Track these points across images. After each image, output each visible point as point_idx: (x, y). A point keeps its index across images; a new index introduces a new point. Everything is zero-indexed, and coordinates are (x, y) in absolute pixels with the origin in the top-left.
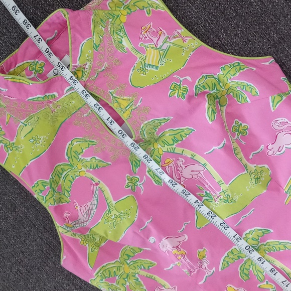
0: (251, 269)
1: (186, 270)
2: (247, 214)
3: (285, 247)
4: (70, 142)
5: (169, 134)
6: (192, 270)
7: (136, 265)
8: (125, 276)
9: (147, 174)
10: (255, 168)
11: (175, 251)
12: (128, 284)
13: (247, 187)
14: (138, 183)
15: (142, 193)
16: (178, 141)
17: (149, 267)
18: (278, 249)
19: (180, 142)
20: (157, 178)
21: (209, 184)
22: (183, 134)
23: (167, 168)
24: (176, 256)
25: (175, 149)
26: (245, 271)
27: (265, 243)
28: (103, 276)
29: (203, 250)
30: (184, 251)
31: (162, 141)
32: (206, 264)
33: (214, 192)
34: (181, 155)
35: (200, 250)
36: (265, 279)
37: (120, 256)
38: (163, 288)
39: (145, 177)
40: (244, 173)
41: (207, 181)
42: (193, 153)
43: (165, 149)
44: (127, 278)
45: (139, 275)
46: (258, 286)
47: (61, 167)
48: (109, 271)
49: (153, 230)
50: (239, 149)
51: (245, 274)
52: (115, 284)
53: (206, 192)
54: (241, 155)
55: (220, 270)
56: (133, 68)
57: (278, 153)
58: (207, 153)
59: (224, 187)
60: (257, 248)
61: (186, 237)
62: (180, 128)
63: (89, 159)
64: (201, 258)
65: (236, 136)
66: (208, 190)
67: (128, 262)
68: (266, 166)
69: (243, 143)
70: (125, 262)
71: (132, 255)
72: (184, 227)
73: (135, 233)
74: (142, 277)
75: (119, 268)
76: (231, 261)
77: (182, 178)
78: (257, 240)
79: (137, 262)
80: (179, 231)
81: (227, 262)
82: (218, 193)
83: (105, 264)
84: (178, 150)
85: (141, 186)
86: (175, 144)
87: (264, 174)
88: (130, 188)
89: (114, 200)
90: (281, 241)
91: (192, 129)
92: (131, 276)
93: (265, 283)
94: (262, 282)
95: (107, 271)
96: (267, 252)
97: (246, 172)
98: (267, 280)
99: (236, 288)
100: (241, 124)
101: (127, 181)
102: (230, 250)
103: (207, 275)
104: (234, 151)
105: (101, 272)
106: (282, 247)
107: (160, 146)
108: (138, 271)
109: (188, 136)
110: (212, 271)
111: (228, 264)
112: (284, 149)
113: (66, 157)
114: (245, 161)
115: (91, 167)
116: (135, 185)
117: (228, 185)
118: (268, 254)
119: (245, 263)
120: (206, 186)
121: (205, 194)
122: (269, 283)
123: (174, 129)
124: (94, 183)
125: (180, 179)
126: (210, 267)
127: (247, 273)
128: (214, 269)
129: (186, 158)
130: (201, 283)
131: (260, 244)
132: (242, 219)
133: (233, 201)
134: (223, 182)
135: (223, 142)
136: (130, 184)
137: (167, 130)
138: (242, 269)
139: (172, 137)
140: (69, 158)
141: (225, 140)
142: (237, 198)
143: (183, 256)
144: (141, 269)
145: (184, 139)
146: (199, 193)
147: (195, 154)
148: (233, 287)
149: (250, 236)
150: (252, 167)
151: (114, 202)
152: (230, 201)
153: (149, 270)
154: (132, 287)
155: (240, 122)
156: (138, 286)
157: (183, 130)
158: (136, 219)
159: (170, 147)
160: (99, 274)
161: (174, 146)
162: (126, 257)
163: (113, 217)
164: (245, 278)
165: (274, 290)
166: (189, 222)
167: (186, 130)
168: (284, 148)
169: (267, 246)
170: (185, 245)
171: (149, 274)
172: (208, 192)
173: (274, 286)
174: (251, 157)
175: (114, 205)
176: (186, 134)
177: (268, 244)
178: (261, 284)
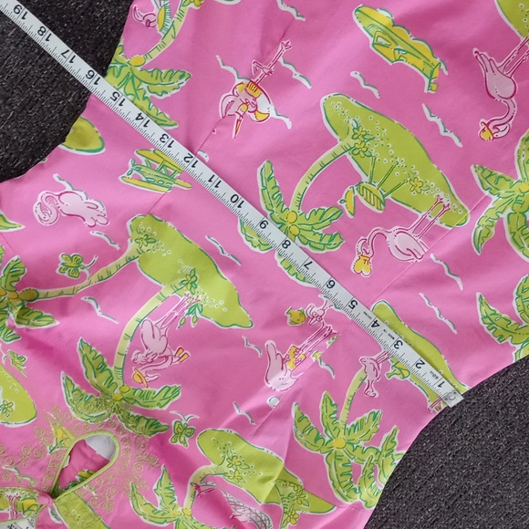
0: (320, 231)
1: (328, 343)
2: (218, 246)
3: (269, 179)
4: (142, 517)
5: (93, 378)
6: (327, 332)
7: (332, 427)
8: (350, 448)
9: (165, 408)
10: (134, 242)
11: (290, 365)
12: (362, 444)
13: (164, 255)
14: (183, 423)
15: (198, 417)
16: (103, 364)
17: (332, 405)
18: (276, 189)
19: (105, 360)
20: (169, 394)
21: (171, 311)
22: (91, 356)
23: (150, 379)
24: (298, 363)
25: (116, 368)
26: (325, 241)
27: (269, 212)
28: (350, 488)
29: (289, 316)
30: (291, 349)
31: (108, 387)
32: (315, 309)
33: (182, 303)
34: (127, 357)
35: (288, 321)
36: (337, 206)
37: (319, 452)
38: (366, 381)
39: (171, 412)
40: (138, 264)
42: (122, 338)
43: (120, 382)
44: (353, 444)
45: (348, 422)
46: (351, 217)
48: (341, 475)
50: (102, 272)
51: (331, 240)
52: (363, 466)
53: (188, 314)
54: (112, 267)
56: (6, 425)
57: (100, 208)
58: (114, 321)
59: (167, 291)
60: (278, 226)
61: (269, 342)
62: (81, 361)
63: (159, 499)
64: (303, 319)
65: (85, 270)
66: (183, 312)
67: (327, 439)
68: (129, 223)
69: (95, 259)
70: (329, 445)
71: (314, 432)
72: (252, 346)
74: (350, 418)
75: (338, 458)
77: (166, 354)
79: (326, 424)
80: (260, 354)
82: (181, 299)
83: (331, 482)
84: (119, 361)
85: (186, 417)
86: (108, 367)
87: (142, 227)
88: (187, 439)
89: (210, 464)
90: (260, 187)
91: (79, 342)
92: (351, 437)
93: (344, 205)
94: (341, 210)
95: (341, 479)
96: (285, 207)
97: (136, 261)
98: (338, 202)
99: (357, 258)
100: (63, 264)
101: (178, 443)
102: (286, 271)
103: (333, 307)
104: (102, 279)
105: (341, 490)
106: (271, 184)
107: (117, 391)
108: (341, 425)
109: (93, 348)
110: (325, 299)
112: (92, 201)
114: (122, 260)
115: (171, 497)
116: (185, 429)
117: (162, 285)
118: (288, 205)
119: (309, 242)
120: (176, 314)
121: (191, 316)
122: (343, 198)
123: (84, 371)
125: (167, 357)
126: (319, 302)
127: (328, 238)
128: (321, 296)
129: (131, 349)
132: (226, 255)
133: (193, 274)
134: (158, 293)
135: (87, 300)
136: (182, 439)
137: (88, 381)
138: (322, 247)
139: (98, 372)
141: (83, 298)
142: (187, 268)
143: (297, 351)
144: (337, 418)
145: (99, 353)
146: (192, 324)
147: (123, 335)
148: (354, 261)
149: (256, 239)
150: (132, 247)
151: (213, 465)
152: (194, 279)
153: (339, 405)
154: (367, 437)
155: (60, 266)
156: (364, 427)
157: (84, 356)
158: (234, 432)
159: (114, 375)
160: (345, 494)
161: (112, 369)
162: (320, 442)
163: (231, 469)
164: (337, 240)
165: (355, 188)
166: (244, 338)
167: (84, 352)
168: (89, 201)
169: (274, 209)
170: (282, 347)
171: (346, 405)
172: (186, 311)
173: (348, 188)
174: (117, 247)
175: (215, 465)
176: (91, 351)
177: (270, 207)
178: (347, 211)
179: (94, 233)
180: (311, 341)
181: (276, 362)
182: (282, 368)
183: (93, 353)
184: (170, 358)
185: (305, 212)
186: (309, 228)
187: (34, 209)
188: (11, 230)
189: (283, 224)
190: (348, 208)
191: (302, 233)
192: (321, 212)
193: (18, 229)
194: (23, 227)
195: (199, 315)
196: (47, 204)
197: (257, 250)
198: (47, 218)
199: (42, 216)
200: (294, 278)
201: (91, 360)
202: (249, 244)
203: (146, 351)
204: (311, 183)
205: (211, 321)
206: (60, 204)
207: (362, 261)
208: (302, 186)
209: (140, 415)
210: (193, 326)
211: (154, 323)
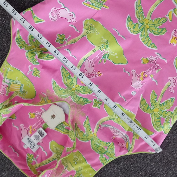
0: (158, 27)
1: (157, 72)
2: (117, 32)
3: (139, 6)
5: (65, 81)
6: (157, 67)
7: (154, 104)
8: (161, 112)
9: (91, 94)
10: (85, 29)
11: (141, 79)
12: (166, 110)
13: (97, 34)
14: (97, 100)
16: (70, 76)
17: (155, 95)
18: (142, 10)
19: (70, 75)
21: (97, 56)
22: (65, 73)
24: (144, 78)
25: (74, 78)
26: (159, 31)
27: (138, 19)
28: (160, 126)
29: (142, 60)
30: (142, 73)
31: (71, 85)
32: (153, 58)
33: (102, 53)
35: (142, 62)
37: (148, 113)
38: (170, 86)
39: (93, 95)
40: (87, 37)
41: (95, 58)
43: (75, 83)
44: (162, 110)
45: (161, 102)
47: (93, 145)
48: (156, 122)
49: (126, 93)
50: (72, 40)
51: (162, 31)
52: (165, 119)
53: (103, 58)
54: (76, 39)
55: (157, 49)
57: (74, 16)
58: (76, 59)
59: (97, 49)
60: (141, 25)
61: (133, 70)
62: (61, 74)
63: (85, 129)
64: (147, 62)
65: (66, 41)
66: (101, 57)
67: (152, 108)
68: (84, 22)
69: (70, 36)
70: (152, 111)
71: (147, 106)
72: (126, 72)
73: (127, 105)
74: (162, 101)
75: (155, 115)
76: (150, 41)
77: (93, 73)
78: (135, 25)
79: (152, 103)
80: (129, 75)
81: (151, 44)
82: (102, 52)
83: (152, 124)
85: (99, 98)
86: (72, 77)
87: (88, 23)
88: (100, 106)
89: (107, 116)
90: (135, 9)
91: (61, 67)
92: (162, 107)
93: (168, 17)
94: (167, 19)
95: (156, 123)
96: (144, 17)
97: (86, 36)
98: (166, 16)
99: (172, 38)
100: (58, 38)
101: (96, 107)
102: (143, 43)
103: (160, 58)
104: (73, 43)
105: (156, 127)
106: (140, 8)
107: (74, 87)
108: (158, 103)
109: (66, 70)
110: (157, 54)
111: (152, 44)
112: (71, 13)
113: (87, 142)
114: (80, 36)
115: (89, 128)
116: (98, 102)
117: (95, 46)
118: (146, 16)
119: (153, 31)
120: (99, 58)
121: (104, 59)
122: (168, 14)
123: (62, 78)
124: (99, 128)
125: (94, 75)
126: (155, 55)
127: (161, 30)
128: (156, 53)
130: (166, 61)
131: (139, 23)
132: (120, 35)
133: (107, 42)
134: (93, 49)
136: (98, 106)
137: (63, 82)
138: (158, 33)
139: (67, 79)
140: (87, 140)
141: (65, 49)
142: (105, 40)
143: (144, 73)
144: (157, 100)
145: (68, 72)
146: (104, 62)
147: (78, 65)
148: (170, 39)
149: (132, 29)
150: (84, 31)
151: (109, 116)
152: (107, 44)
153: (158, 95)
154: (168, 108)
155: (57, 39)
156: (168, 104)
157: (63, 73)
158: (118, 104)
159: (73, 80)
160: (158, 129)
161: (73, 78)
162: (149, 109)
164: (164, 31)
165: (173, 10)
166: (123, 69)
167: (63, 71)
168: (70, 12)
169: (140, 18)
170: (138, 72)
171: (161, 95)
172: (102, 57)
173: (170, 11)
174: (78, 32)
175: (110, 116)
176: (65, 71)
177: (139, 17)
178: (169, 19)
179: (70, 26)
180: (150, 70)
181: (135, 78)
182: (138, 80)
183: (66, 72)
184: (95, 75)
185: (152, 19)
186: (153, 26)
187: (49, 15)
188: (40, 23)
189: (143, 24)
190: (170, 18)
191: (151, 28)
192: (159, 19)
193: (43, 22)
194: (45, 21)
195: (107, 59)
196: (54, 13)
197: (132, 34)
198: (54, 18)
199: (52, 17)
200: (146, 45)
201: (65, 74)
202: (129, 31)
203: (86, 72)
204: (155, 8)
205: (111, 61)
206: (59, 13)
207: (174, 39)
208: (152, 9)
209: (81, 97)
210: (104, 63)
211: (90, 61)
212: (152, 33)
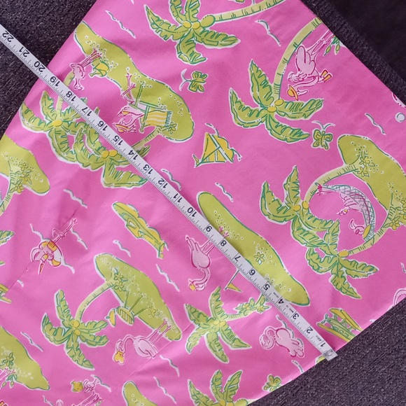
0: (94, 334)
2: (28, 339)
3: (62, 300)
6: (95, 398)
18: (66, 307)
26: (97, 340)
27: (61, 321)
29: (73, 385)
32: (89, 383)
33: (4, 374)
35: (72, 389)
36: (104, 320)
46: (112, 326)
53: (8, 379)
55: (94, 369)
60: (67, 329)
61: (59, 401)
64: (81, 388)
72: (49, 403)
76: (82, 357)
78: (56, 330)
81: (84, 362)
82: (3, 371)
90: (56, 305)
93: (108, 320)
94: (107, 323)
96: (72, 318)
98: (105, 318)
99: (116, 352)
102: (71, 359)
103: (100, 383)
106: (63, 303)
110: (95, 378)
111: (86, 361)
118: (74, 316)
119: (86, 340)
122: (108, 315)
126: (91, 379)
127: (99, 338)
128: (93, 376)
130: (110, 390)
131: (62, 326)
132: (34, 344)
133: (11, 356)
138: (95, 344)
142: (8, 352)
146: (10, 386)
149: (52, 337)
152: (12, 359)
164: (104, 340)
165: (116, 310)
166: (44, 397)
169: (65, 318)
172: (7, 378)
173: (111, 310)
177: (62, 317)
178: (111, 323)
185: (84, 322)
186: (87, 331)
189: (70, 328)
190: (111, 322)
191: (82, 334)
192: (94, 324)
195: (15, 381)
197: (53, 343)
200: (76, 363)
202: (48, 340)
204: (87, 307)
205: (23, 384)
207: (118, 354)
208: (83, 307)
210: (11, 388)
212: (85, 343)
